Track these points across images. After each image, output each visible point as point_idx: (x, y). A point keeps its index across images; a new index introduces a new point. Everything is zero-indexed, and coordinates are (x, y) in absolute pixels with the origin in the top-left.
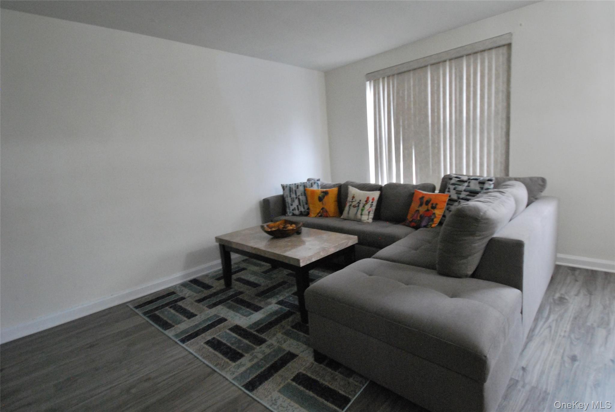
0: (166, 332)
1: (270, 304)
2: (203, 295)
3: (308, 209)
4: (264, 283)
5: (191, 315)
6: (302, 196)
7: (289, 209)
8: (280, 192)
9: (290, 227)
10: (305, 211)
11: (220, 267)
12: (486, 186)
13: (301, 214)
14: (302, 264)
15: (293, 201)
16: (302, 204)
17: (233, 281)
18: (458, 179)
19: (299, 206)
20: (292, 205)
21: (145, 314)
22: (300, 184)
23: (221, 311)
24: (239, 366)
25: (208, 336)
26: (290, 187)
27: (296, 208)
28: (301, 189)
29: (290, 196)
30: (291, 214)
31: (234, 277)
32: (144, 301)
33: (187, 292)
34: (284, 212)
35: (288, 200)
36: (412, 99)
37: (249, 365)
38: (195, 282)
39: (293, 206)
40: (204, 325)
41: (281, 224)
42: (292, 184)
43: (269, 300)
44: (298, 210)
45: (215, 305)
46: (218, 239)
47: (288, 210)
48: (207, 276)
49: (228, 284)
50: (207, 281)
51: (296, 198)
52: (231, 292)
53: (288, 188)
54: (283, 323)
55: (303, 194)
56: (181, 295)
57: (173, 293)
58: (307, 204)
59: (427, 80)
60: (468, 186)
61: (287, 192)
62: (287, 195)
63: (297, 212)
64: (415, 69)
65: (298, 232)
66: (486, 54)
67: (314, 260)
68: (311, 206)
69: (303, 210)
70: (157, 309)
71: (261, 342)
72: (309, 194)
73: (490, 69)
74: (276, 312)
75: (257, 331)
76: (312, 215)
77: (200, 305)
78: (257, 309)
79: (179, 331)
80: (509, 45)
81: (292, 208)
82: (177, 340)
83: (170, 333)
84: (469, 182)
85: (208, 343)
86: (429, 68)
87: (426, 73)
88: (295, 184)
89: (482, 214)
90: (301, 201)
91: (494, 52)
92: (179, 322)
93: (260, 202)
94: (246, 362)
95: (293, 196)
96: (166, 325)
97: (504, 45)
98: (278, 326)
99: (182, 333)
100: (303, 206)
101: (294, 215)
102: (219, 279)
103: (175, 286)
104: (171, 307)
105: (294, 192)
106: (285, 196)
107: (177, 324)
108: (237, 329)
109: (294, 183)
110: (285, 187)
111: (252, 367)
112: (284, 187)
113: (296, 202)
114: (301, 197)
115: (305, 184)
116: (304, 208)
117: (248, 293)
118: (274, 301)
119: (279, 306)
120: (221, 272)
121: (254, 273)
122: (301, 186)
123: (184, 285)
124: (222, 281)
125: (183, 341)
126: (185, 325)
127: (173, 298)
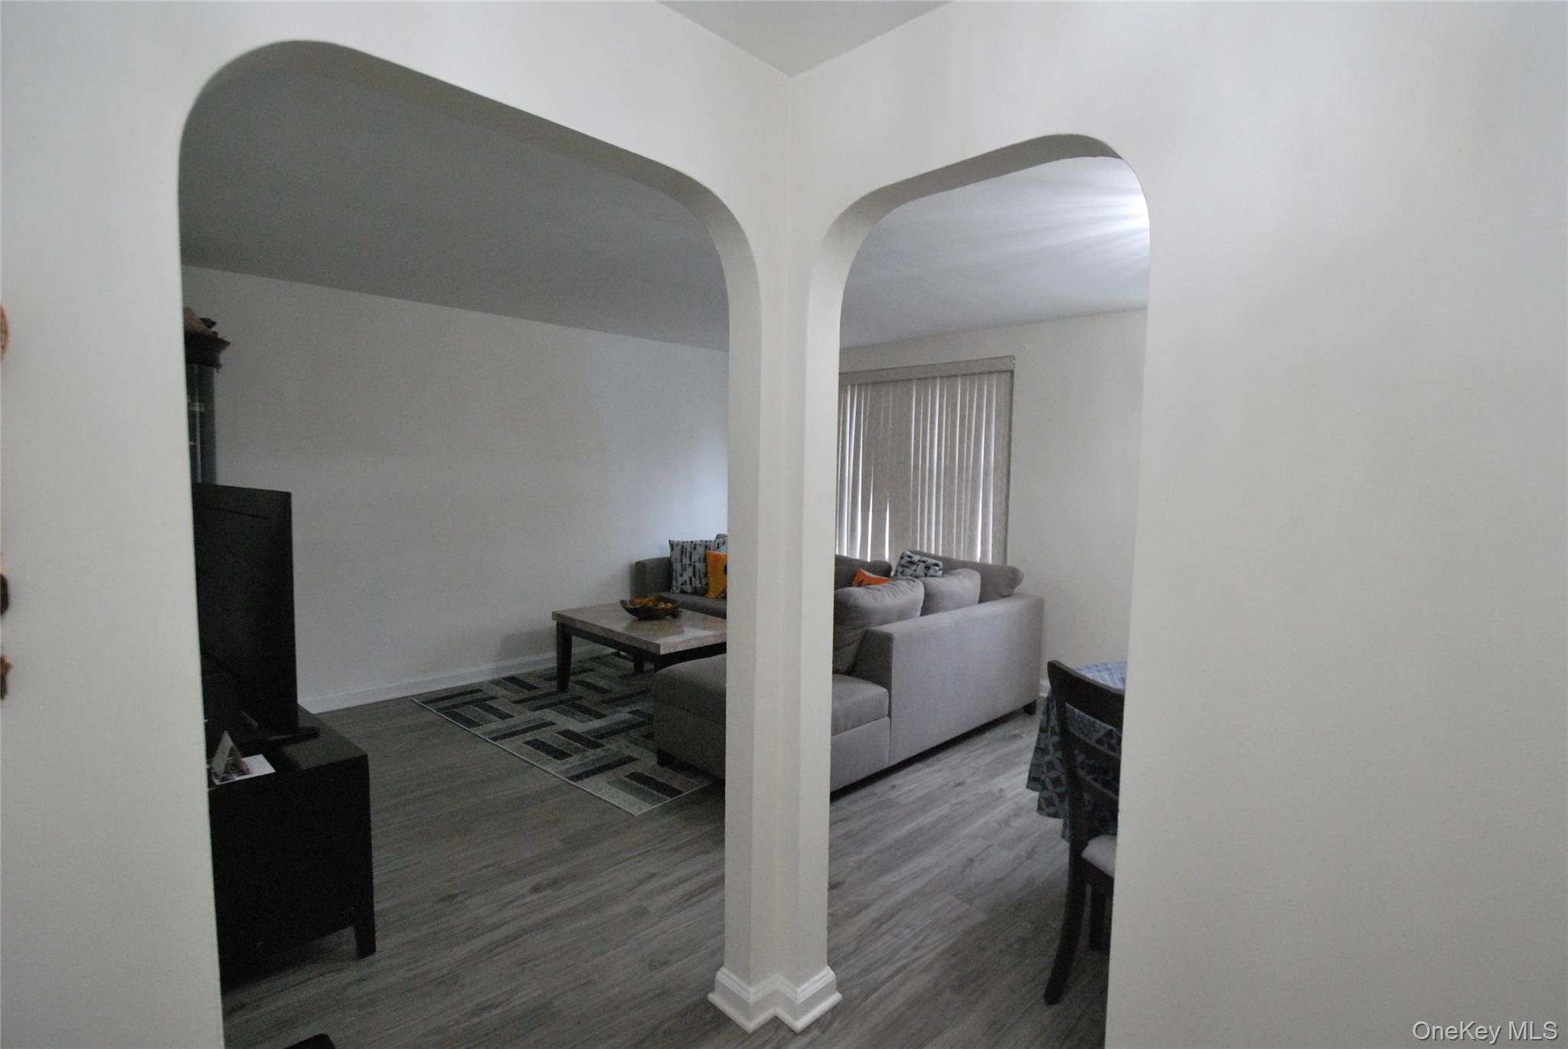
0: (472, 730)
1: (619, 712)
2: (523, 697)
3: (707, 584)
4: (618, 689)
5: (504, 716)
6: (700, 562)
7: (677, 582)
8: (666, 553)
9: (663, 605)
10: (701, 588)
11: (554, 664)
12: (931, 572)
13: (695, 592)
14: (663, 652)
15: (684, 569)
16: (697, 574)
17: (570, 684)
18: (909, 559)
19: (693, 578)
20: (681, 575)
21: (438, 710)
22: (700, 543)
23: (549, 715)
24: (565, 764)
25: (529, 736)
26: (683, 547)
27: (688, 582)
28: (701, 550)
29: (681, 561)
30: (678, 591)
31: (572, 678)
32: (434, 696)
33: (500, 692)
34: (668, 587)
35: (677, 567)
36: (890, 425)
37: (577, 763)
38: (512, 679)
39: (684, 578)
40: (524, 727)
41: (651, 601)
42: (687, 542)
43: (619, 709)
44: (691, 584)
45: (541, 708)
46: (557, 616)
47: (674, 584)
48: (530, 674)
49: (563, 686)
50: (530, 681)
51: (690, 565)
52: (565, 696)
53: (679, 547)
54: (631, 732)
55: (702, 559)
56: (491, 693)
57: (480, 691)
58: (706, 575)
59: (911, 399)
60: (915, 570)
61: (677, 552)
62: (676, 559)
63: (688, 588)
64: (897, 381)
65: (674, 614)
66: (985, 378)
67: (680, 649)
68: (711, 581)
69: (699, 585)
70: (454, 706)
71: (598, 746)
72: (710, 560)
73: (989, 400)
74: (625, 721)
75: (596, 737)
76: (711, 594)
77: (518, 707)
78: (599, 716)
79: (488, 730)
80: (1012, 372)
81: (681, 580)
82: (487, 738)
83: (477, 731)
84: (918, 565)
85: (527, 743)
86: (914, 383)
87: (910, 390)
88: (692, 542)
89: (852, 600)
90: (697, 570)
91: (995, 377)
92: (488, 722)
93: (631, 566)
94: (574, 761)
95: (686, 561)
96: (470, 723)
97: (1007, 371)
98: (623, 734)
99: (493, 732)
100: (700, 579)
101: (683, 592)
102: (550, 679)
103: (481, 684)
104: (475, 706)
105: (688, 554)
106: (673, 560)
107: (485, 723)
108: (566, 733)
109: (690, 540)
110: (675, 546)
111: (580, 765)
112: (672, 545)
113: (689, 572)
114: (697, 565)
115: (708, 543)
116: (701, 583)
117: (590, 699)
118: (628, 709)
119: (631, 716)
120: (555, 671)
121: (605, 677)
122: (700, 545)
123: (493, 682)
124: (554, 683)
125: (495, 739)
126: (497, 725)
127: (478, 696)
